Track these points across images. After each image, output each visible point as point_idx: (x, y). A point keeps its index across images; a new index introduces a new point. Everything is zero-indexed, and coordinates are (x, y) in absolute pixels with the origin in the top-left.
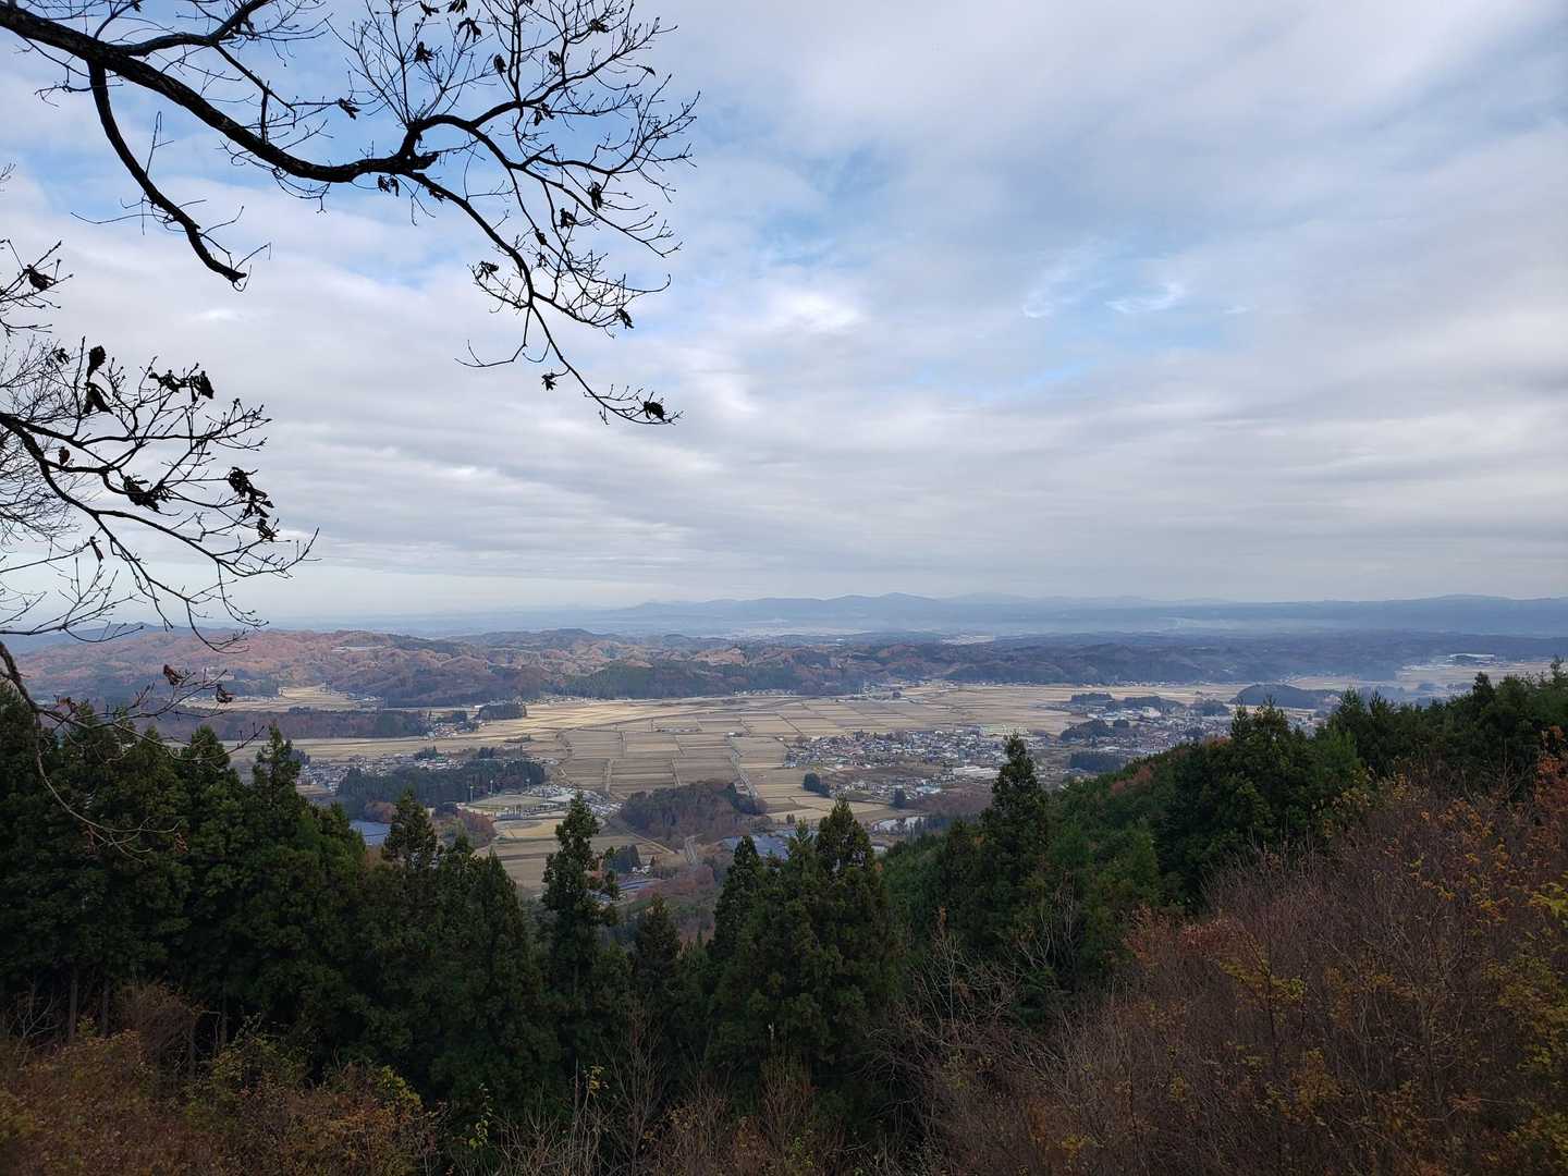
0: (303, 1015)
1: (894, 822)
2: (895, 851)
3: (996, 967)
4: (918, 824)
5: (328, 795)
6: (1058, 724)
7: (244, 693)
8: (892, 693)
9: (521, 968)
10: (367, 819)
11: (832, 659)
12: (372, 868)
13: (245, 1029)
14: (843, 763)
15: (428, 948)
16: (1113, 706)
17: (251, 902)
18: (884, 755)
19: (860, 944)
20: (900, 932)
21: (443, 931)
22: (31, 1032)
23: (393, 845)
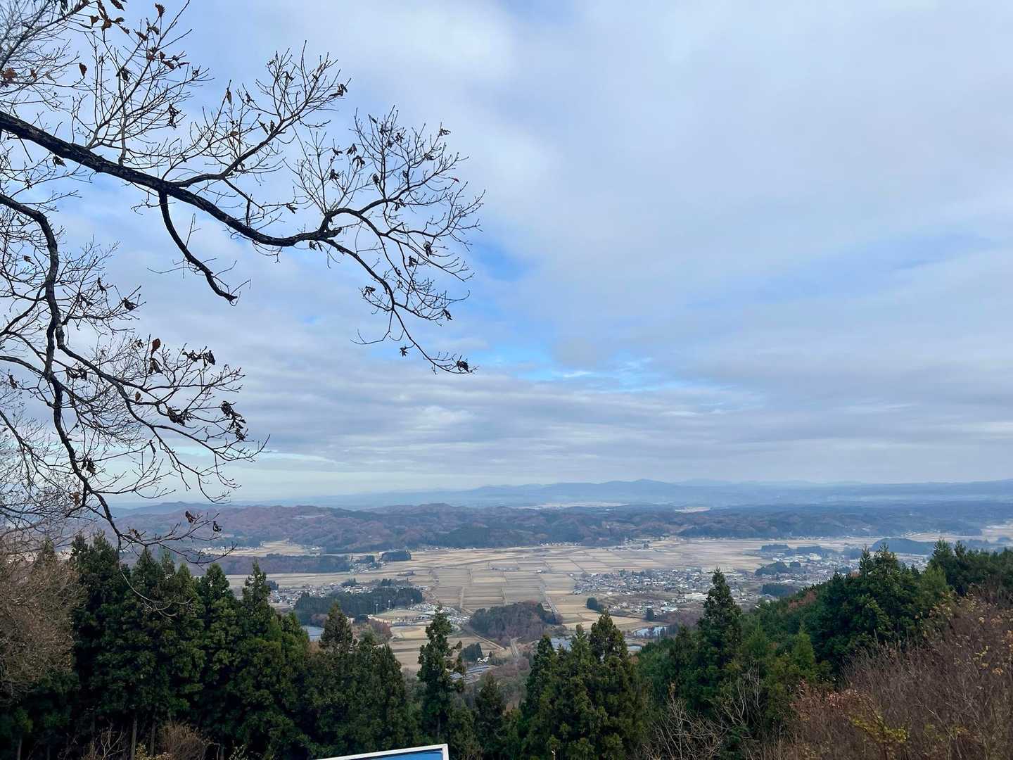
0: (269, 747)
1: (647, 630)
2: (647, 649)
3: (710, 723)
4: (662, 631)
5: (290, 609)
6: (752, 565)
7: (241, 545)
8: (643, 545)
9: (405, 719)
10: (312, 625)
11: (604, 523)
12: (313, 653)
13: (235, 755)
14: (612, 591)
15: (347, 705)
16: (790, 553)
17: (240, 674)
18: (639, 586)
19: (618, 706)
20: (645, 699)
21: (356, 694)
22: (109, 753)
23: (326, 638)
